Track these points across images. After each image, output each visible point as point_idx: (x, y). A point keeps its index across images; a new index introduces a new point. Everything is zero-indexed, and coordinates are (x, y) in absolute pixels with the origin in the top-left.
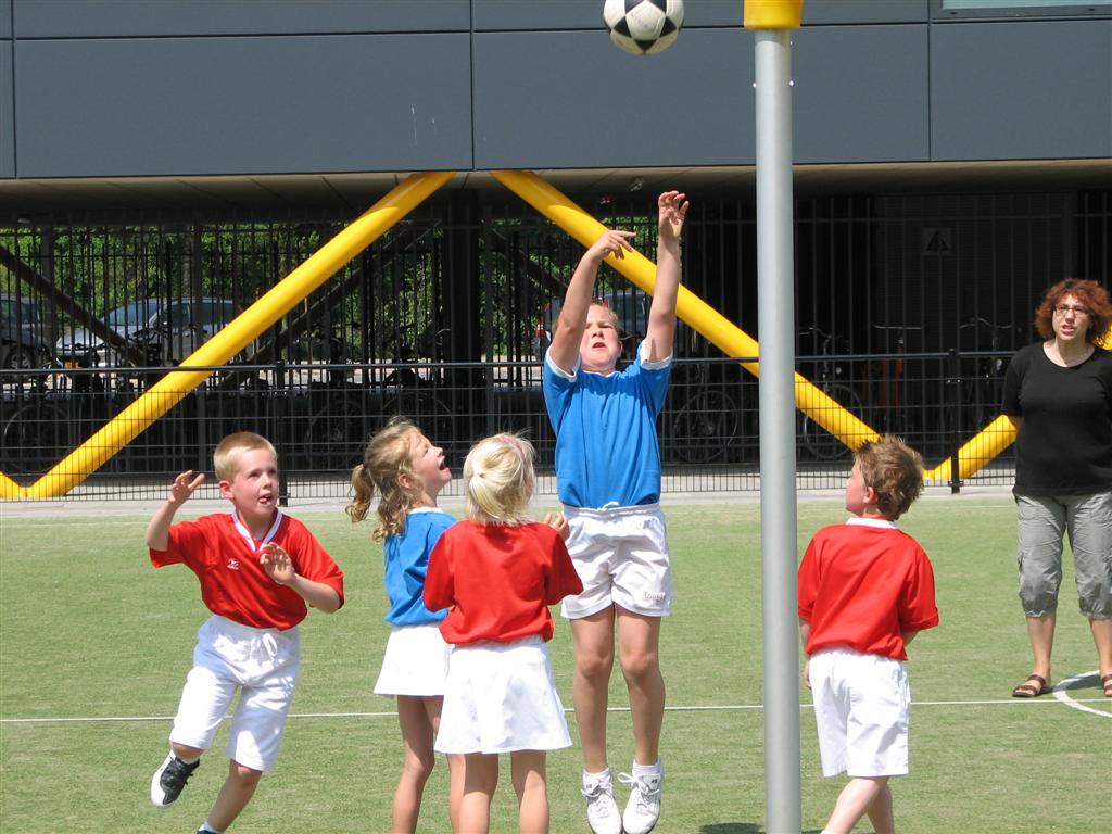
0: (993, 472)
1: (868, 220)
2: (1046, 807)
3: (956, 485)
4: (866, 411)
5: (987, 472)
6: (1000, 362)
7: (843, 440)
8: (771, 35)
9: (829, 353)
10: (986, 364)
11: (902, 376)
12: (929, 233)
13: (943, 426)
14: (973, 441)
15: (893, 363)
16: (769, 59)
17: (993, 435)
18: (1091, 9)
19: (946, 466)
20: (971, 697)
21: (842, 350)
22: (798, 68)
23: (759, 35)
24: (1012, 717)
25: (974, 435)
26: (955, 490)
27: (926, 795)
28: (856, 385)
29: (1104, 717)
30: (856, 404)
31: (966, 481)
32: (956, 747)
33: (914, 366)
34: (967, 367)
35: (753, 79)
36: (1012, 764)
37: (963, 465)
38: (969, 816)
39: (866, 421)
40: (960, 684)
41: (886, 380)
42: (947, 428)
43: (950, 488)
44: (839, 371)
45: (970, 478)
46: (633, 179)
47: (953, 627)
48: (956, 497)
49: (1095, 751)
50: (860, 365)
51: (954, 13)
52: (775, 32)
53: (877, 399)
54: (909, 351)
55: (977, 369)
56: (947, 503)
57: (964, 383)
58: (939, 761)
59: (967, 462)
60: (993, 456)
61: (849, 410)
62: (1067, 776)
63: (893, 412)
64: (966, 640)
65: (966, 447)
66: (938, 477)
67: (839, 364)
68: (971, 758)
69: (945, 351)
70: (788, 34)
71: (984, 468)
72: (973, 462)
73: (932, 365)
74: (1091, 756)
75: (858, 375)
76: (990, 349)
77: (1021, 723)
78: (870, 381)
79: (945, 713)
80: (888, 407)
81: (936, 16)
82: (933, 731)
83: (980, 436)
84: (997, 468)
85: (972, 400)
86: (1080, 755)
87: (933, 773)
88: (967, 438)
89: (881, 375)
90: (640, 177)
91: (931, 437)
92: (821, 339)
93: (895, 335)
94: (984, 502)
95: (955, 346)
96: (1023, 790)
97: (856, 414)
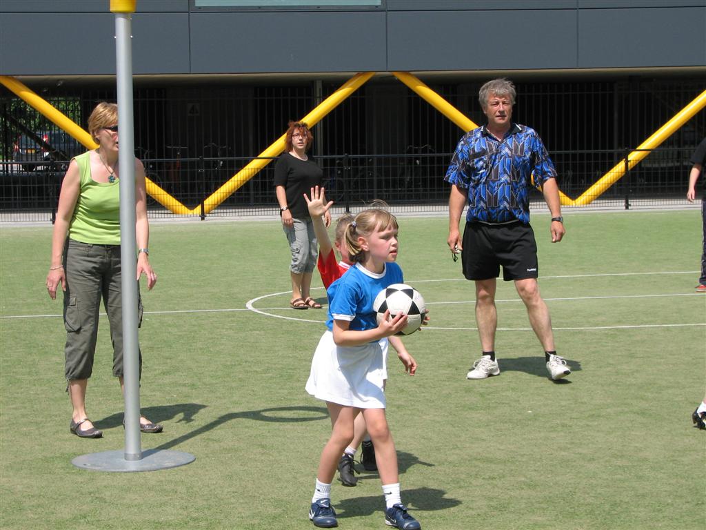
0: (219, 211)
1: (163, 100)
2: (244, 354)
3: (203, 216)
4: (163, 184)
5: (216, 211)
6: (222, 163)
7: (153, 197)
8: (122, 15)
9: (147, 158)
10: (216, 163)
11: (179, 169)
12: (190, 106)
13: (197, 190)
14: (210, 197)
15: (175, 163)
16: (121, 25)
17: (219, 194)
18: (260, 7)
19: (199, 208)
20: (211, 308)
21: (152, 157)
22: (134, 29)
23: (117, 15)
24: (229, 316)
25: (211, 194)
26: (203, 219)
27: (192, 350)
28: (159, 173)
29: (268, 316)
30: (159, 181)
31: (208, 215)
32: (204, 329)
33: (184, 165)
34: (207, 164)
35: (115, 35)
36: (229, 336)
37: (206, 208)
38: (211, 359)
39: (163, 188)
40: (206, 302)
41: (172, 170)
42: (199, 192)
43: (200, 218)
44: (151, 166)
45: (209, 213)
46: (58, 80)
47: (203, 278)
48: (203, 222)
49: (264, 330)
50: (160, 164)
51: (200, 8)
52: (124, 14)
53: (168, 179)
54: (182, 158)
55: (212, 166)
56: (199, 224)
57: (206, 171)
58: (197, 336)
59: (208, 206)
60: (219, 203)
61: (156, 183)
62: (252, 341)
63: (175, 184)
64: (209, 283)
65: (207, 200)
66: (195, 213)
67: (151, 163)
68: (211, 334)
69: (198, 157)
70: (129, 15)
71: (215, 209)
72: (210, 206)
73: (192, 163)
74: (262, 332)
75: (160, 168)
76: (217, 156)
77: (233, 319)
78: (165, 171)
79: (199, 315)
80: (173, 182)
81: (192, 9)
82: (194, 323)
83: (213, 195)
84: (221, 209)
85: (210, 179)
86: (258, 332)
87: (195, 341)
88: (208, 196)
89: (169, 168)
90: (61, 80)
91: (192, 196)
92: (143, 152)
93: (176, 151)
94: (215, 224)
95: (202, 155)
96: (234, 347)
97: (159, 185)
